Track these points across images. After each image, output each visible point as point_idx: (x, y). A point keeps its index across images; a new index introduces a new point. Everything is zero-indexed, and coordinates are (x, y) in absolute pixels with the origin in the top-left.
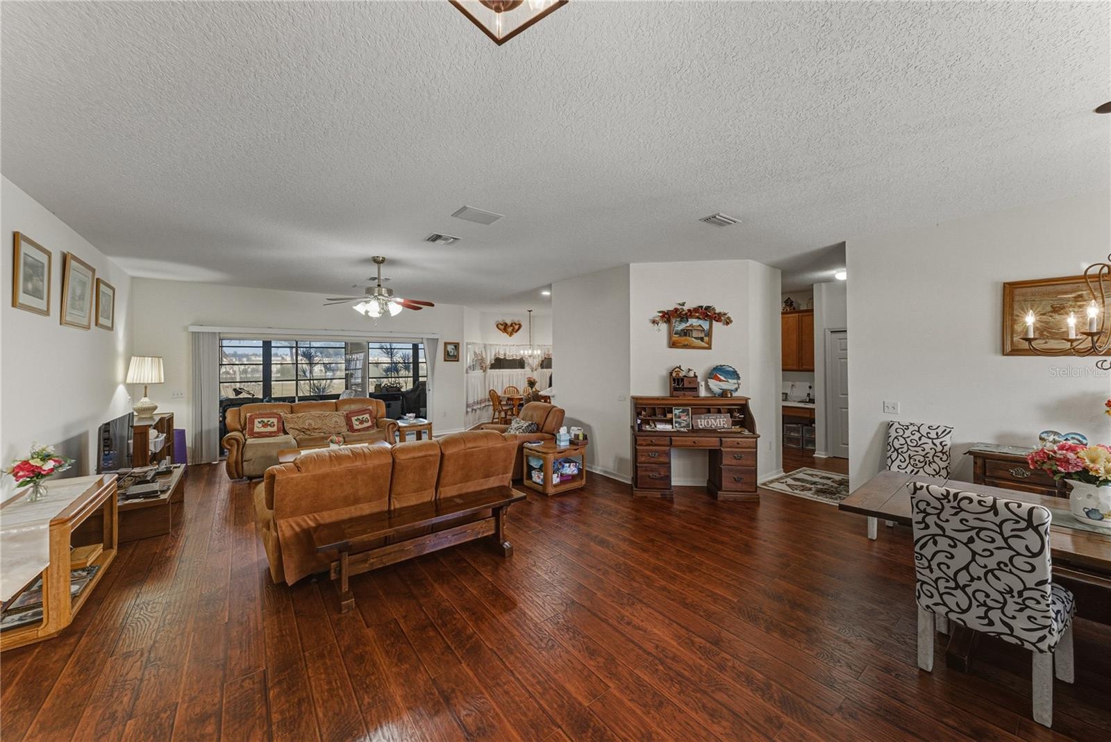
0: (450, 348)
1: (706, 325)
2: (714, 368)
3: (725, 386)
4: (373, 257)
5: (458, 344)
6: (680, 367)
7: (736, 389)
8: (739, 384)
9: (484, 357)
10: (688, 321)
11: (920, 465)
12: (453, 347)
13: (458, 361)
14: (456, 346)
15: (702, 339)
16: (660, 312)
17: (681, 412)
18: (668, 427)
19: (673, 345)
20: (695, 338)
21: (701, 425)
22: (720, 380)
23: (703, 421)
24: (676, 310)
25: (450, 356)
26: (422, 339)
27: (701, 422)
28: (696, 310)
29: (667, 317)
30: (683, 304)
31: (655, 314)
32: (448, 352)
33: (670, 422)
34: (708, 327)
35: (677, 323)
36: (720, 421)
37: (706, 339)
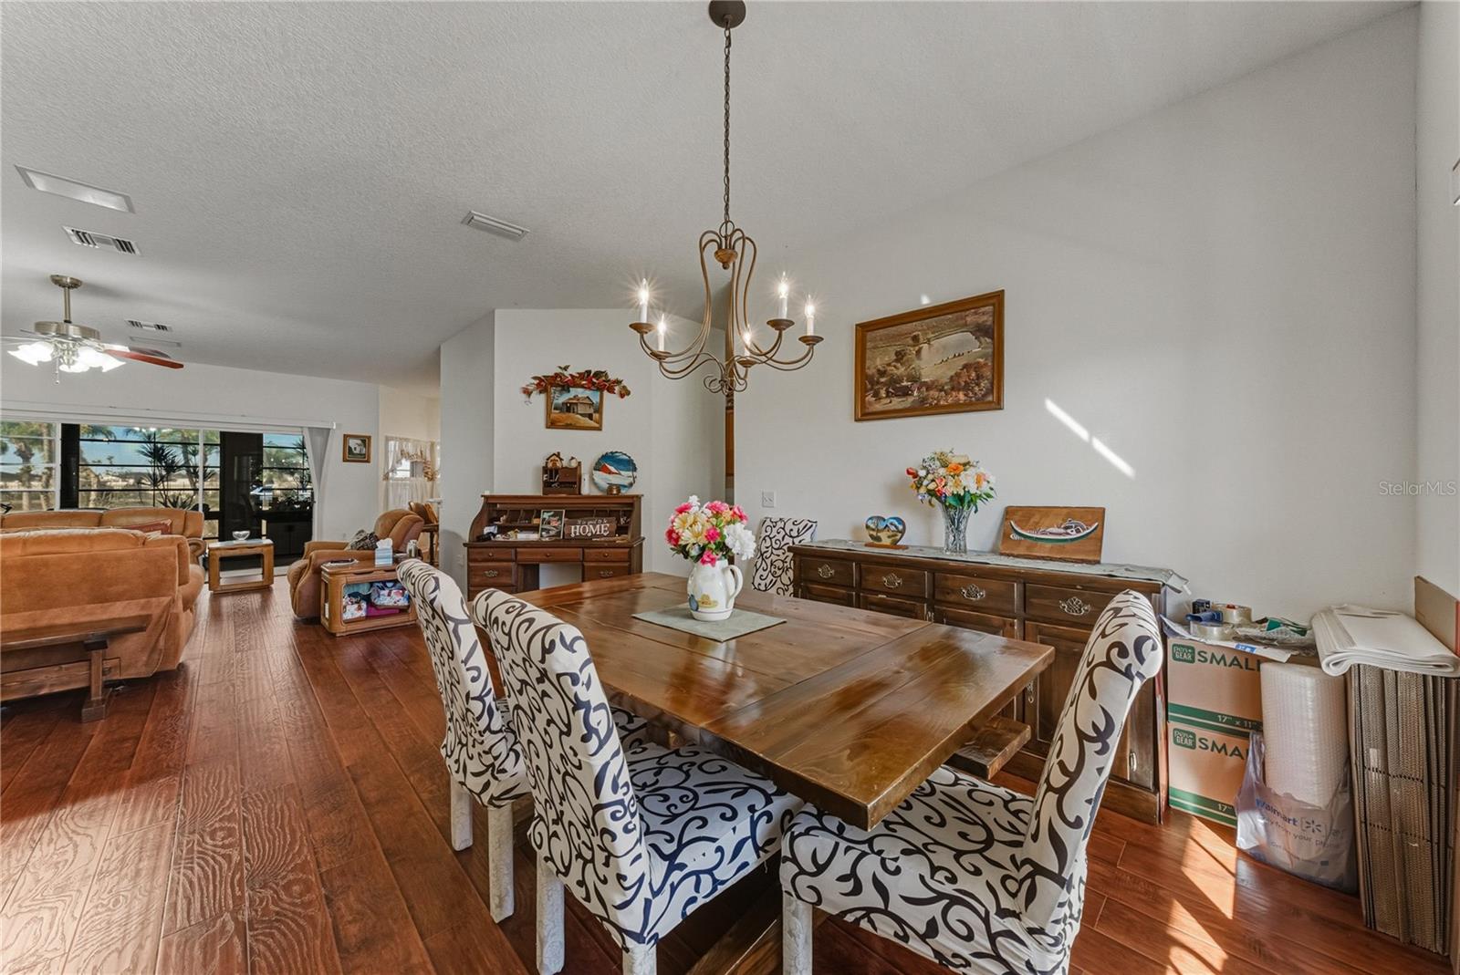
0: (353, 443)
1: (595, 397)
2: (603, 456)
3: (615, 480)
4: (52, 276)
5: (369, 438)
6: (558, 455)
7: (631, 485)
8: (634, 478)
9: (429, 459)
10: (569, 391)
11: (779, 572)
12: (359, 442)
13: (368, 461)
14: (365, 441)
15: (590, 416)
16: (535, 378)
17: (552, 516)
18: (534, 537)
19: (552, 424)
20: (581, 415)
21: (575, 533)
22: (610, 473)
23: (578, 527)
24: (557, 375)
25: (353, 454)
26: (302, 427)
27: (575, 528)
28: (582, 376)
29: (547, 384)
30: (566, 368)
31: (529, 381)
32: (350, 448)
33: (535, 529)
34: (598, 400)
35: (557, 394)
36: (600, 527)
37: (596, 416)
